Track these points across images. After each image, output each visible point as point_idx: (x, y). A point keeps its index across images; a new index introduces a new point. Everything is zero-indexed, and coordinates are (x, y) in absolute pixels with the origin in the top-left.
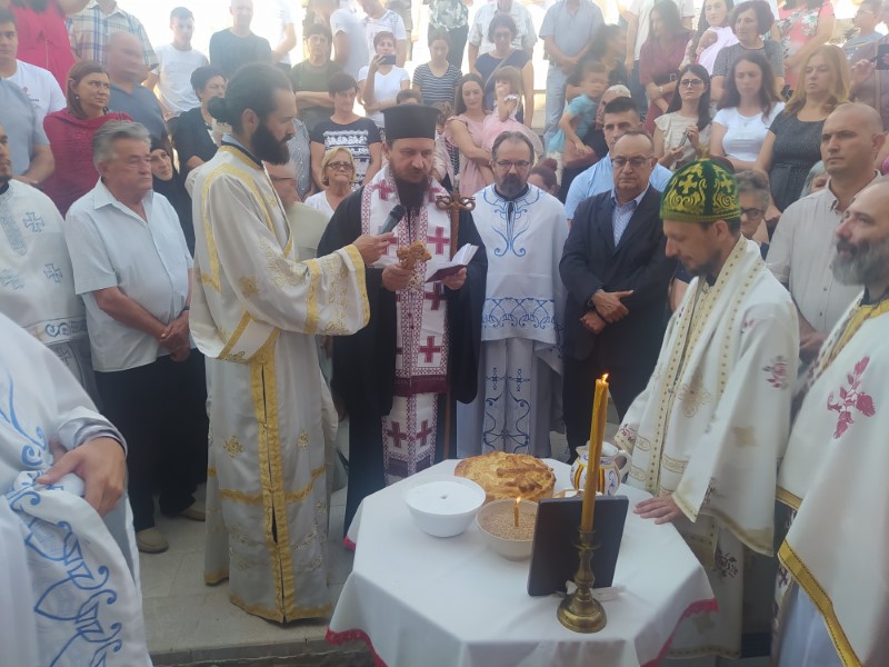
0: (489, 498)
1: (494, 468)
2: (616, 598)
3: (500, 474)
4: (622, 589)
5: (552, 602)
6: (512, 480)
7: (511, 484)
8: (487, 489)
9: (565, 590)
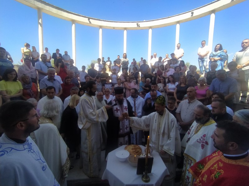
0: (130, 154)
1: (131, 148)
2: (152, 175)
3: (132, 149)
4: (153, 173)
5: (141, 176)
6: (134, 150)
7: (134, 151)
8: (130, 152)
9: (143, 174)
